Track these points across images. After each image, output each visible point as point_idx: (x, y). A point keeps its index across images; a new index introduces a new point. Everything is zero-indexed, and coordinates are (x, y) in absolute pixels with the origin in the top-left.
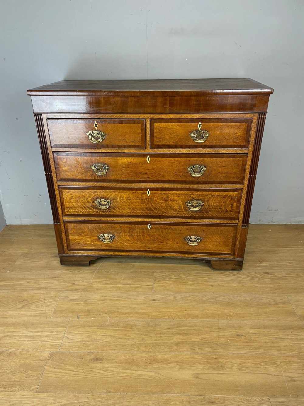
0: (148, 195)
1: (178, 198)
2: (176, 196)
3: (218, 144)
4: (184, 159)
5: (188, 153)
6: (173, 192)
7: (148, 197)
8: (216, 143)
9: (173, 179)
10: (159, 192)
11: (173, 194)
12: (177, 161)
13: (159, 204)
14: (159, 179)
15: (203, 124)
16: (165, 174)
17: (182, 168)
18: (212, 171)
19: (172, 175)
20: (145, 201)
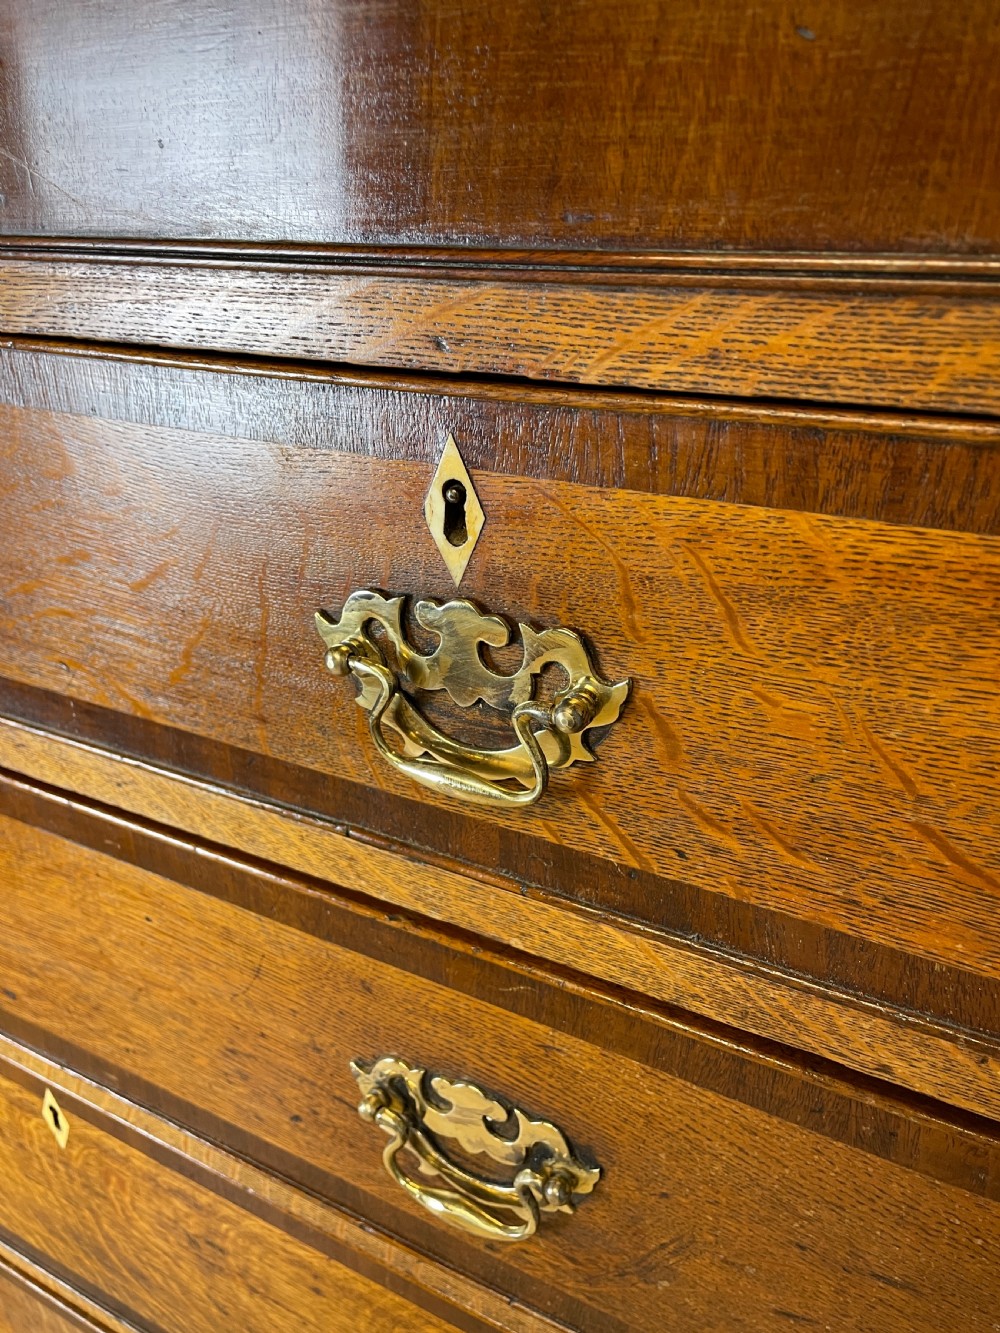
0: (52, 1137)
1: (310, 1298)
2: (290, 1270)
3: (798, 905)
4: (294, 936)
5: (334, 879)
6: (255, 1224)
7: (60, 1151)
8: (745, 877)
9: (227, 1114)
10: (139, 1158)
11: (255, 1238)
12: (227, 935)
13: (157, 1256)
14: (100, 1047)
15: (497, 482)
16: (143, 1029)
17: (292, 1034)
18: (684, 1247)
19: (202, 1061)
20: (43, 1173)
